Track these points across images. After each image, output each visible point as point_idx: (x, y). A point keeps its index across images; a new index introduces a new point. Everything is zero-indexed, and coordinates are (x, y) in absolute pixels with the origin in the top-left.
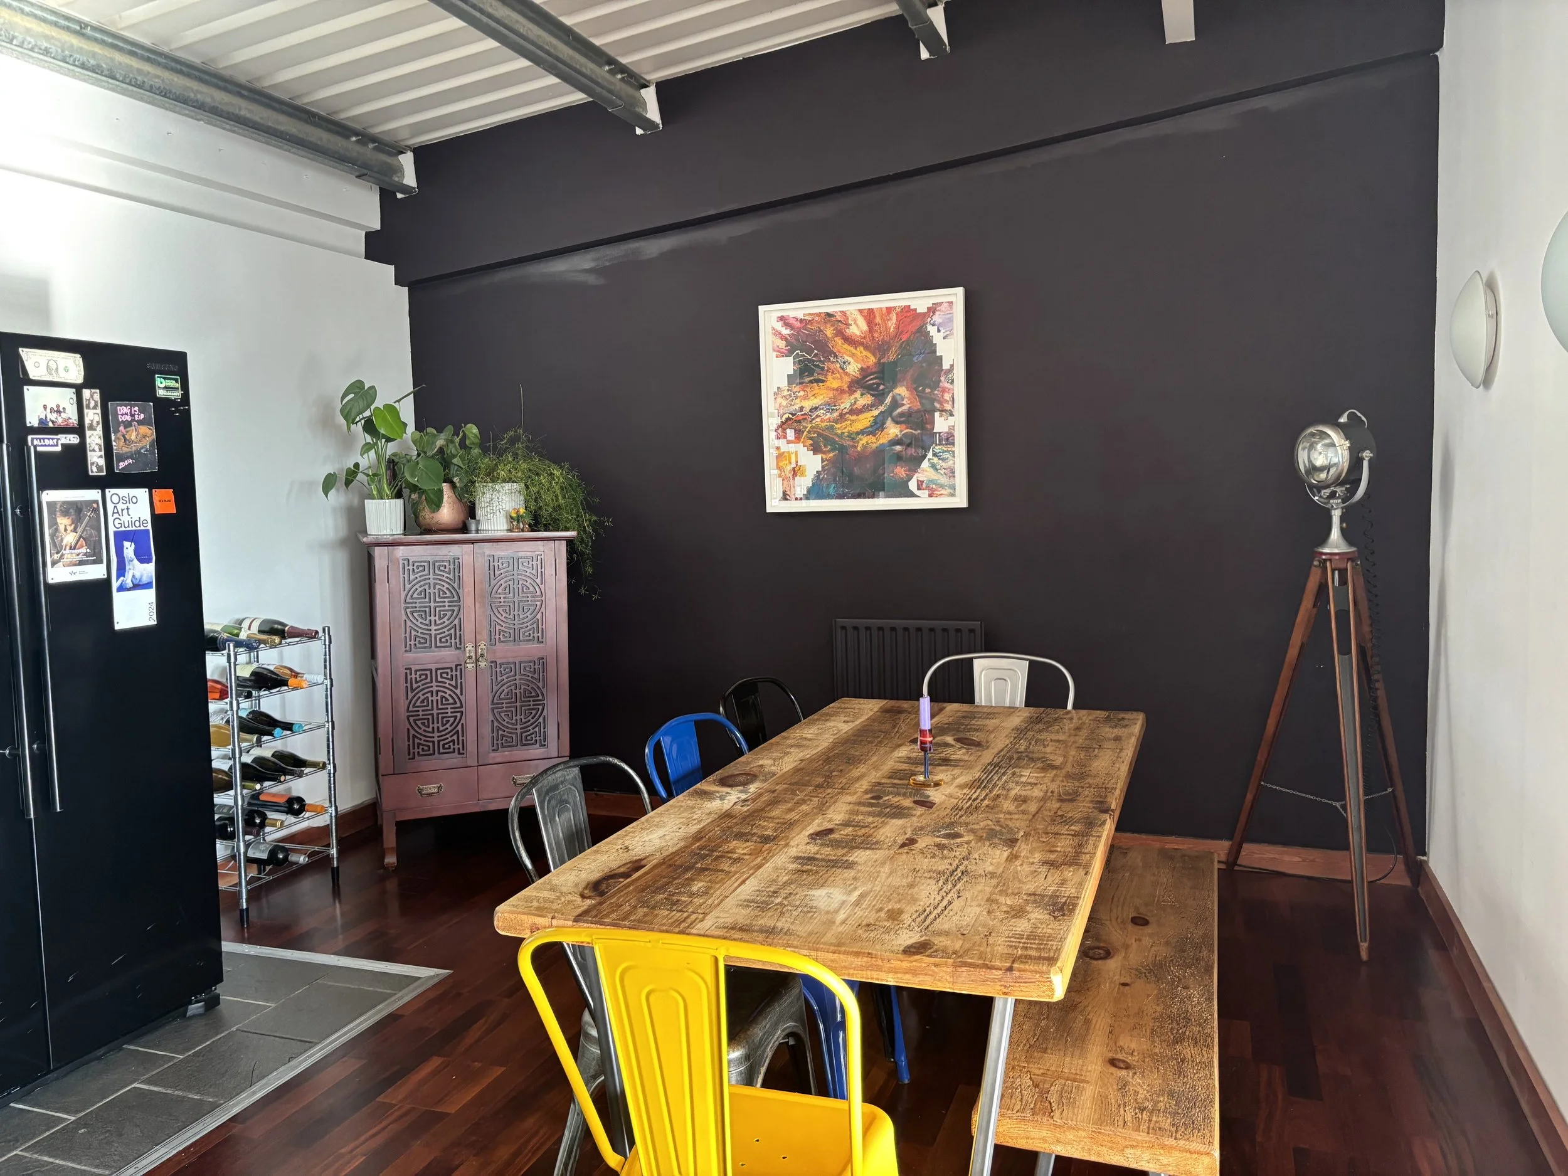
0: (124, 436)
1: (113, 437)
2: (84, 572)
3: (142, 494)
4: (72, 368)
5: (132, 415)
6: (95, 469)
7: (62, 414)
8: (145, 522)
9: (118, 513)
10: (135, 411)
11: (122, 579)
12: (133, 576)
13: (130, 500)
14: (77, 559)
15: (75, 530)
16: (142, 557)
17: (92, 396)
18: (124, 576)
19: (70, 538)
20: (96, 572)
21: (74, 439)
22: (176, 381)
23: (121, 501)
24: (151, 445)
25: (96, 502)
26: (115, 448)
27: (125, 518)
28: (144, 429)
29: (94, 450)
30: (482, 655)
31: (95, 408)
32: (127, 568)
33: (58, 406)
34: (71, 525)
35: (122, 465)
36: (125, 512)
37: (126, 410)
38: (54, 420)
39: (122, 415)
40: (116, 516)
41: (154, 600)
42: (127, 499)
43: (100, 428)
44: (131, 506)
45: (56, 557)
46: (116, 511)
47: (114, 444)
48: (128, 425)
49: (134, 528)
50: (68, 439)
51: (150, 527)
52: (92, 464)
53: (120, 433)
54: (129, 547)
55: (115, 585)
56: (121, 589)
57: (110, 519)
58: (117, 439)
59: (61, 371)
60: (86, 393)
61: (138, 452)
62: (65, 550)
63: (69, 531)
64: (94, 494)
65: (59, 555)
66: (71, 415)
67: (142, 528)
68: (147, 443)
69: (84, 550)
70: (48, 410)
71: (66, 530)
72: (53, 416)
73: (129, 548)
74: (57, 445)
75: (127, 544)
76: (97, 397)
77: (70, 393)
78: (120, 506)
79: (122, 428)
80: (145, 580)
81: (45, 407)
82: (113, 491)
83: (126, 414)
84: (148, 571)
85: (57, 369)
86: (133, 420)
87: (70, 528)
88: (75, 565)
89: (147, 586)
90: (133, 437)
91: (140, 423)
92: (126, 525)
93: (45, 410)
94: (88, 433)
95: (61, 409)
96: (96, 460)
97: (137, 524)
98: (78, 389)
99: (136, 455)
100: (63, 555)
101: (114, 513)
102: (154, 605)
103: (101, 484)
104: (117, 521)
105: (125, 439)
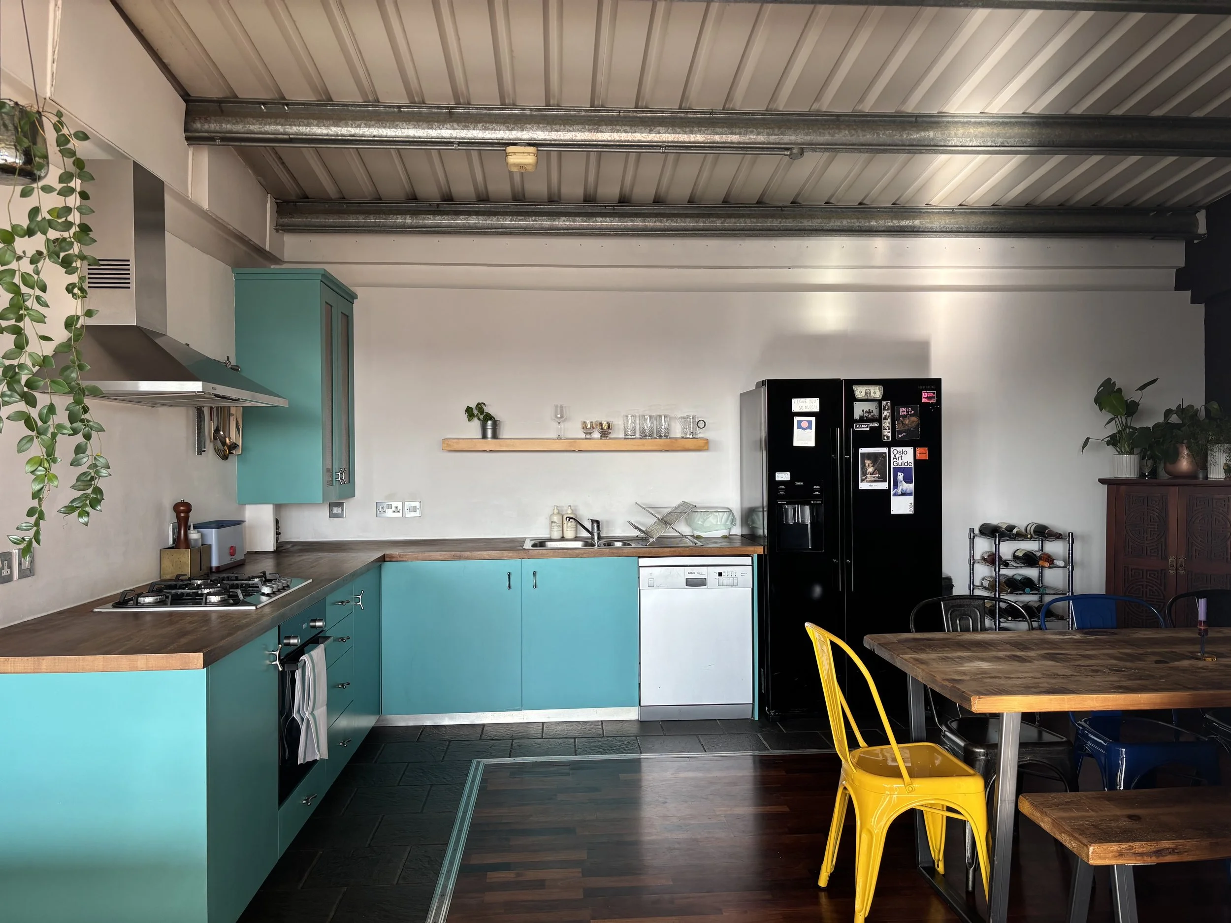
0: (902, 422)
3: (910, 450)
4: (877, 392)
6: (885, 438)
7: (872, 414)
8: (910, 463)
9: (896, 458)
11: (896, 490)
12: (902, 489)
13: (903, 453)
14: (874, 479)
15: (873, 466)
16: (907, 480)
17: (887, 404)
19: (870, 470)
20: (883, 486)
21: (876, 424)
22: (934, 393)
23: (899, 453)
24: (917, 425)
25: (885, 453)
27: (900, 461)
28: (913, 419)
29: (886, 429)
30: (1181, 565)
31: (888, 409)
32: (899, 485)
33: (869, 410)
35: (900, 436)
36: (900, 458)
37: (904, 409)
40: (895, 460)
43: (890, 419)
44: (903, 455)
45: (863, 478)
48: (904, 417)
51: (913, 466)
52: (885, 436)
55: (892, 493)
56: (895, 495)
57: (892, 462)
59: (872, 394)
60: (884, 403)
61: (909, 430)
62: (868, 475)
64: (884, 450)
66: (876, 412)
67: (909, 466)
68: (915, 425)
69: (877, 475)
70: (865, 412)
71: (869, 466)
72: (867, 415)
73: (900, 476)
74: (868, 427)
75: (899, 474)
76: (889, 404)
77: (876, 404)
78: (897, 456)
79: (901, 418)
80: (908, 491)
81: (863, 411)
82: (894, 448)
84: (911, 487)
85: (870, 393)
87: (871, 465)
88: (872, 482)
89: (910, 494)
90: (907, 422)
91: (911, 415)
94: (883, 421)
95: (871, 411)
96: (887, 433)
97: (906, 464)
98: (879, 401)
99: (908, 431)
100: (866, 477)
101: (894, 458)
102: (913, 504)
103: (889, 445)
104: (895, 463)
105: (903, 423)
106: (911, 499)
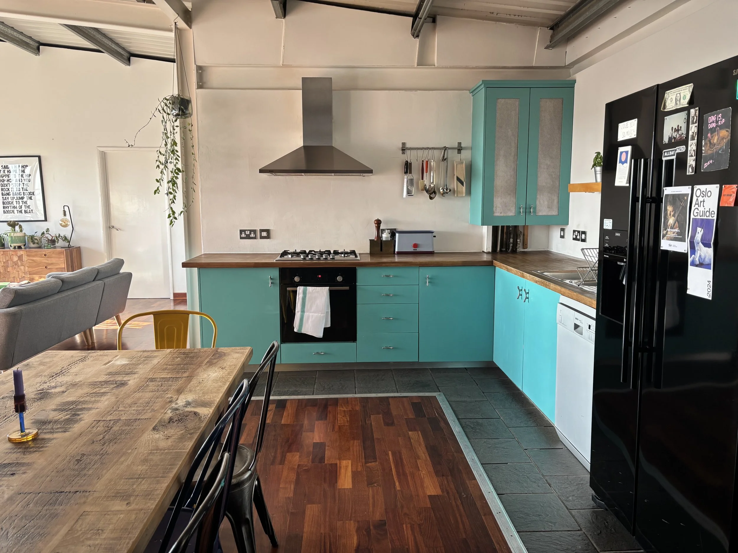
0: (710, 141)
1: (703, 144)
2: (674, 246)
3: (714, 188)
5: (717, 122)
7: (680, 132)
8: (713, 213)
9: (698, 204)
10: (719, 118)
11: (693, 256)
12: (700, 256)
13: (707, 194)
14: (674, 235)
15: (674, 216)
16: (706, 241)
18: (695, 255)
19: (672, 221)
20: (681, 247)
21: (683, 149)
23: (702, 195)
24: (727, 145)
25: (687, 195)
26: (703, 152)
27: (701, 209)
28: (724, 133)
29: (691, 156)
31: (696, 123)
32: (696, 249)
33: (678, 126)
34: (672, 211)
35: (705, 166)
37: (713, 118)
38: (675, 136)
39: (711, 123)
40: (697, 206)
41: (711, 279)
42: (705, 194)
44: (706, 199)
45: (665, 232)
46: (697, 203)
47: (703, 148)
48: (713, 130)
49: (705, 218)
50: (680, 149)
51: (715, 218)
53: (708, 139)
54: (699, 232)
55: (689, 260)
56: (693, 264)
57: (693, 208)
58: (706, 144)
61: (718, 153)
62: (668, 228)
63: (671, 216)
64: (685, 190)
65: (666, 231)
66: (684, 130)
67: (710, 218)
68: (724, 143)
69: (677, 230)
70: (673, 131)
71: (670, 215)
72: (675, 135)
74: (674, 155)
75: (699, 229)
77: (684, 115)
78: (701, 199)
79: (708, 135)
80: (707, 261)
81: (672, 128)
82: (698, 187)
83: (713, 122)
84: (708, 254)
86: (717, 126)
87: (672, 214)
88: (671, 240)
89: (707, 266)
90: (716, 141)
91: (721, 127)
92: (701, 215)
93: (672, 131)
94: (690, 143)
95: (679, 129)
97: (708, 214)
98: (687, 110)
99: (716, 156)
100: (667, 231)
101: (696, 204)
102: (711, 283)
103: (692, 181)
104: (696, 211)
105: (710, 143)
106: (709, 273)
